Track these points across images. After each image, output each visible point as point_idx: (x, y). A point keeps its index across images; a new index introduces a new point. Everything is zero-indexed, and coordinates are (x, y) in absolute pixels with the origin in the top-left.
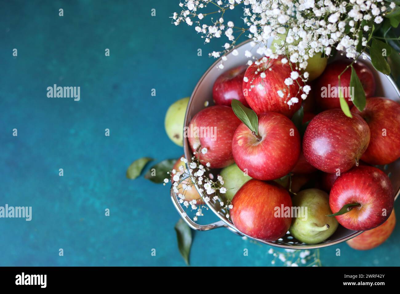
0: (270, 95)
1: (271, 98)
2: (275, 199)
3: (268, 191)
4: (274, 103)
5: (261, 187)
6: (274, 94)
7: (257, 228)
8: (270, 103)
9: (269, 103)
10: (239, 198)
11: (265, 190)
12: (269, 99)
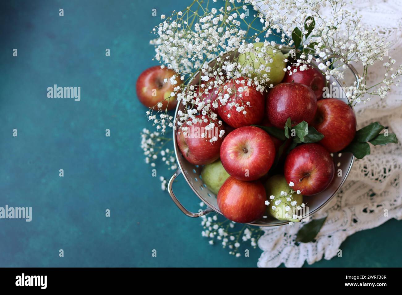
0: (236, 117)
1: (238, 119)
2: (253, 193)
3: (247, 187)
4: (240, 122)
5: (242, 185)
6: (239, 117)
7: (241, 217)
8: (238, 123)
9: (236, 122)
10: (225, 193)
11: (245, 187)
12: (236, 120)
